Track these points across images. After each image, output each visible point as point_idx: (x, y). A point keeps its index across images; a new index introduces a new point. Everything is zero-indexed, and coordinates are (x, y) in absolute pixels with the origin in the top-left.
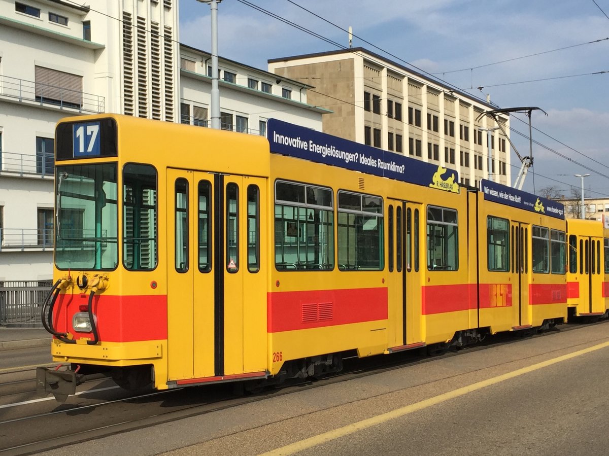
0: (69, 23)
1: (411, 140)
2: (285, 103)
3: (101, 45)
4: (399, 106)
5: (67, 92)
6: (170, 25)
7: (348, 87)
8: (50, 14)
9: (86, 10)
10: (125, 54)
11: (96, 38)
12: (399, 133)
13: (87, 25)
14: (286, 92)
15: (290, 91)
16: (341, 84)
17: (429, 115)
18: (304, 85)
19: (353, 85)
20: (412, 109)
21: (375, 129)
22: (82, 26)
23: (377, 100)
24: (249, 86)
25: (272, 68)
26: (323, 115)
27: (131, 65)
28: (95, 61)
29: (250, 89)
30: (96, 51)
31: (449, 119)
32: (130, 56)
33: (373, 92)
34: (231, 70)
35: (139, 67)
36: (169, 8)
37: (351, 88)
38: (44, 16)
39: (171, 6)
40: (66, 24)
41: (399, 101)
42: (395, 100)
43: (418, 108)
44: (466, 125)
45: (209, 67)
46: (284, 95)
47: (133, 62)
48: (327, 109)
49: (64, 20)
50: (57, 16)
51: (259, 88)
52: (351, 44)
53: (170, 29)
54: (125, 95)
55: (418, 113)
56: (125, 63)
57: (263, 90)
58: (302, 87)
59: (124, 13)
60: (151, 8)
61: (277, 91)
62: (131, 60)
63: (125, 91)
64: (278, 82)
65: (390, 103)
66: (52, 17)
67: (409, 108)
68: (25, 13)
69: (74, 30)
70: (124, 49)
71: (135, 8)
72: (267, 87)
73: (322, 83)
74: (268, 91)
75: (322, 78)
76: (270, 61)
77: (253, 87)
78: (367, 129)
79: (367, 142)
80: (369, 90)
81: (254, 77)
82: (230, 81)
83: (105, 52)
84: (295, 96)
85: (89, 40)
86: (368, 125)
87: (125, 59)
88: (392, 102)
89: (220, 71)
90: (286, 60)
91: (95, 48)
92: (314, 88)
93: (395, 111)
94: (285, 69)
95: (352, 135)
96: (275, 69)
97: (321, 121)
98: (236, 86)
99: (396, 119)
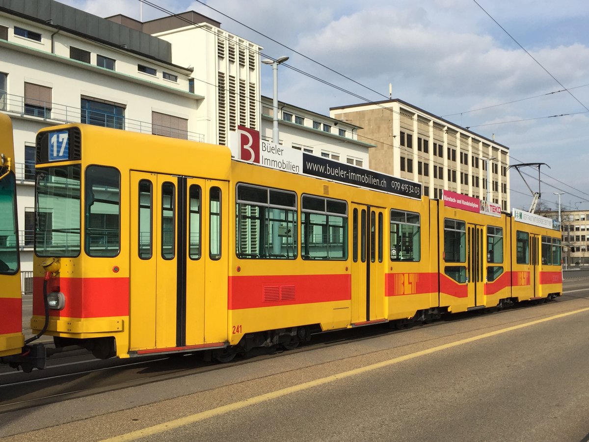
0: (178, 80)
1: (435, 167)
2: (340, 140)
3: (201, 96)
4: (426, 142)
5: (176, 131)
6: (253, 81)
7: (389, 128)
8: (164, 74)
9: (191, 70)
10: (219, 103)
11: (199, 91)
12: (426, 162)
13: (191, 81)
14: (342, 132)
15: (345, 131)
16: (384, 126)
17: (449, 149)
18: (356, 126)
19: (392, 127)
20: (436, 144)
21: (408, 159)
22: (188, 82)
23: (410, 137)
24: (314, 127)
25: (333, 114)
26: (369, 149)
27: (224, 111)
28: (197, 108)
29: (315, 129)
30: (198, 100)
31: (464, 152)
32: (224, 104)
33: (406, 132)
34: (301, 115)
35: (230, 113)
36: (253, 69)
37: (390, 128)
38: (159, 75)
39: (255, 68)
40: (176, 80)
41: (427, 139)
42: (423, 138)
43: (441, 144)
44: (476, 156)
45: (284, 113)
46: (340, 134)
47: (225, 109)
48: (373, 144)
49: (174, 77)
50: (169, 75)
51: (321, 128)
52: (391, 96)
53: (254, 84)
54: (220, 133)
55: (441, 147)
56: (219, 110)
57: (324, 130)
58: (354, 128)
59: (219, 73)
60: (240, 68)
61: (335, 131)
62: (224, 107)
63: (220, 130)
64: (336, 124)
65: (419, 140)
66: (165, 75)
67: (434, 143)
68: (144, 72)
69: (182, 85)
70: (219, 100)
71: (228, 70)
72: (327, 127)
73: (369, 125)
74: (328, 131)
75: (369, 120)
76: (331, 109)
77: (317, 128)
78: (402, 159)
79: (402, 169)
80: (403, 130)
81: (318, 120)
82: (299, 124)
83: (205, 101)
84: (348, 135)
85: (194, 92)
86: (403, 156)
87: (219, 106)
88: (421, 139)
89: (292, 115)
90: (343, 108)
91: (197, 98)
92: (362, 128)
93: (423, 146)
94: (343, 115)
95: (391, 164)
96: (335, 115)
97: (368, 153)
98: (304, 127)
99: (424, 152)
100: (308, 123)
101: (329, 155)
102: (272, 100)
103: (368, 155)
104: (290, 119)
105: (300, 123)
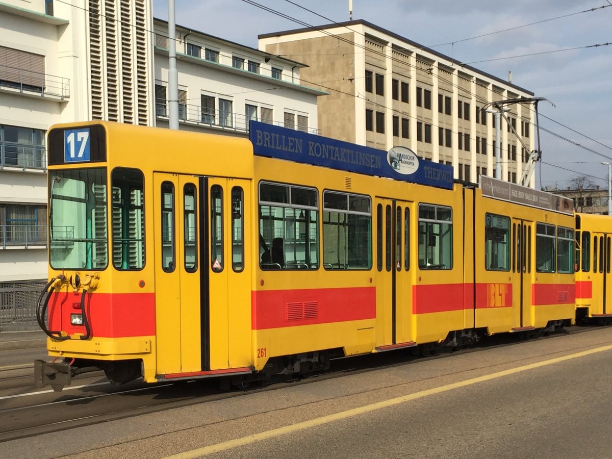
2: (275, 85)
3: (65, 21)
4: (405, 86)
5: (28, 74)
7: (347, 65)
10: (91, 31)
11: (59, 13)
12: (405, 117)
14: (276, 72)
15: (281, 71)
16: (340, 63)
17: (440, 96)
18: (297, 63)
19: (353, 63)
20: (421, 89)
21: (377, 113)
23: (380, 79)
24: (234, 66)
25: (263, 45)
26: (318, 97)
27: (98, 42)
28: (58, 39)
29: (235, 68)
30: (60, 27)
31: (464, 100)
32: (98, 32)
33: (375, 71)
34: (213, 47)
37: (350, 66)
41: (406, 80)
42: (400, 79)
43: (428, 88)
45: (188, 44)
46: (273, 75)
47: (100, 39)
48: (324, 90)
51: (245, 67)
54: (93, 77)
56: (91, 40)
57: (249, 69)
58: (295, 66)
61: (265, 71)
62: (98, 37)
63: (92, 72)
64: (267, 60)
65: (395, 82)
67: (417, 88)
69: (34, 4)
72: (254, 66)
73: (318, 60)
74: (255, 71)
75: (318, 55)
76: (260, 37)
77: (238, 66)
78: (369, 113)
79: (369, 127)
80: (371, 68)
81: (240, 55)
82: (211, 60)
83: (69, 28)
84: (287, 76)
85: (52, 15)
86: (370, 108)
87: (91, 36)
88: (398, 81)
89: (200, 48)
90: (278, 35)
91: (58, 24)
92: (307, 66)
93: (401, 92)
94: (278, 45)
95: (351, 120)
96: (266, 45)
97: (315, 102)
98: (219, 66)
99: (403, 101)
100: (225, 59)
101: (256, 107)
102: (167, 23)
103: (316, 106)
104: (197, 54)
105: (214, 59)
